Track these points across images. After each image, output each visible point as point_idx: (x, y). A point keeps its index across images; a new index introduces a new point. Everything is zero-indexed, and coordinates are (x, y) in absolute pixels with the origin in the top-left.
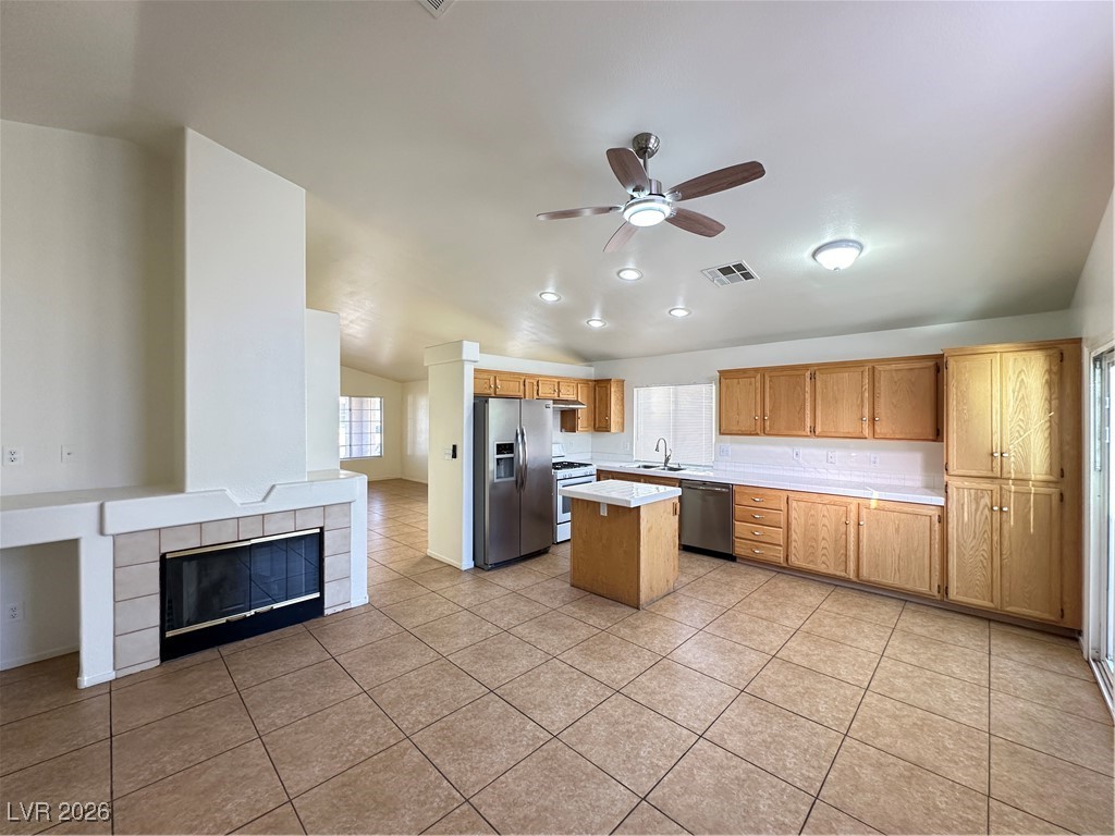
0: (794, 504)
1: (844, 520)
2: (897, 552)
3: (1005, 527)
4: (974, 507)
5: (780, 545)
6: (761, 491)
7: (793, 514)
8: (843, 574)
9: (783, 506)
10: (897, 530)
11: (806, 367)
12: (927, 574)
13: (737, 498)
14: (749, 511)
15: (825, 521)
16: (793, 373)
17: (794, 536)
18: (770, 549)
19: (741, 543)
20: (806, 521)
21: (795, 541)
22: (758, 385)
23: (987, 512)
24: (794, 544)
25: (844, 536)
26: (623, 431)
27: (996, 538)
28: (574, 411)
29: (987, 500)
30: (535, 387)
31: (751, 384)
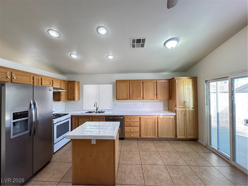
0: (142, 119)
1: (154, 122)
2: (166, 128)
3: (187, 119)
4: (181, 115)
5: (138, 132)
6: (132, 117)
7: (142, 122)
8: (155, 137)
9: (139, 120)
10: (166, 123)
11: (141, 80)
12: (172, 133)
13: (126, 120)
14: (129, 123)
15: (150, 123)
16: (137, 82)
17: (142, 129)
18: (135, 134)
19: (126, 134)
20: (145, 124)
21: (142, 130)
22: (128, 85)
23: (183, 116)
24: (142, 131)
25: (154, 126)
26: (79, 100)
27: (185, 121)
28: (59, 93)
29: (183, 113)
30: (40, 81)
31: (126, 84)
